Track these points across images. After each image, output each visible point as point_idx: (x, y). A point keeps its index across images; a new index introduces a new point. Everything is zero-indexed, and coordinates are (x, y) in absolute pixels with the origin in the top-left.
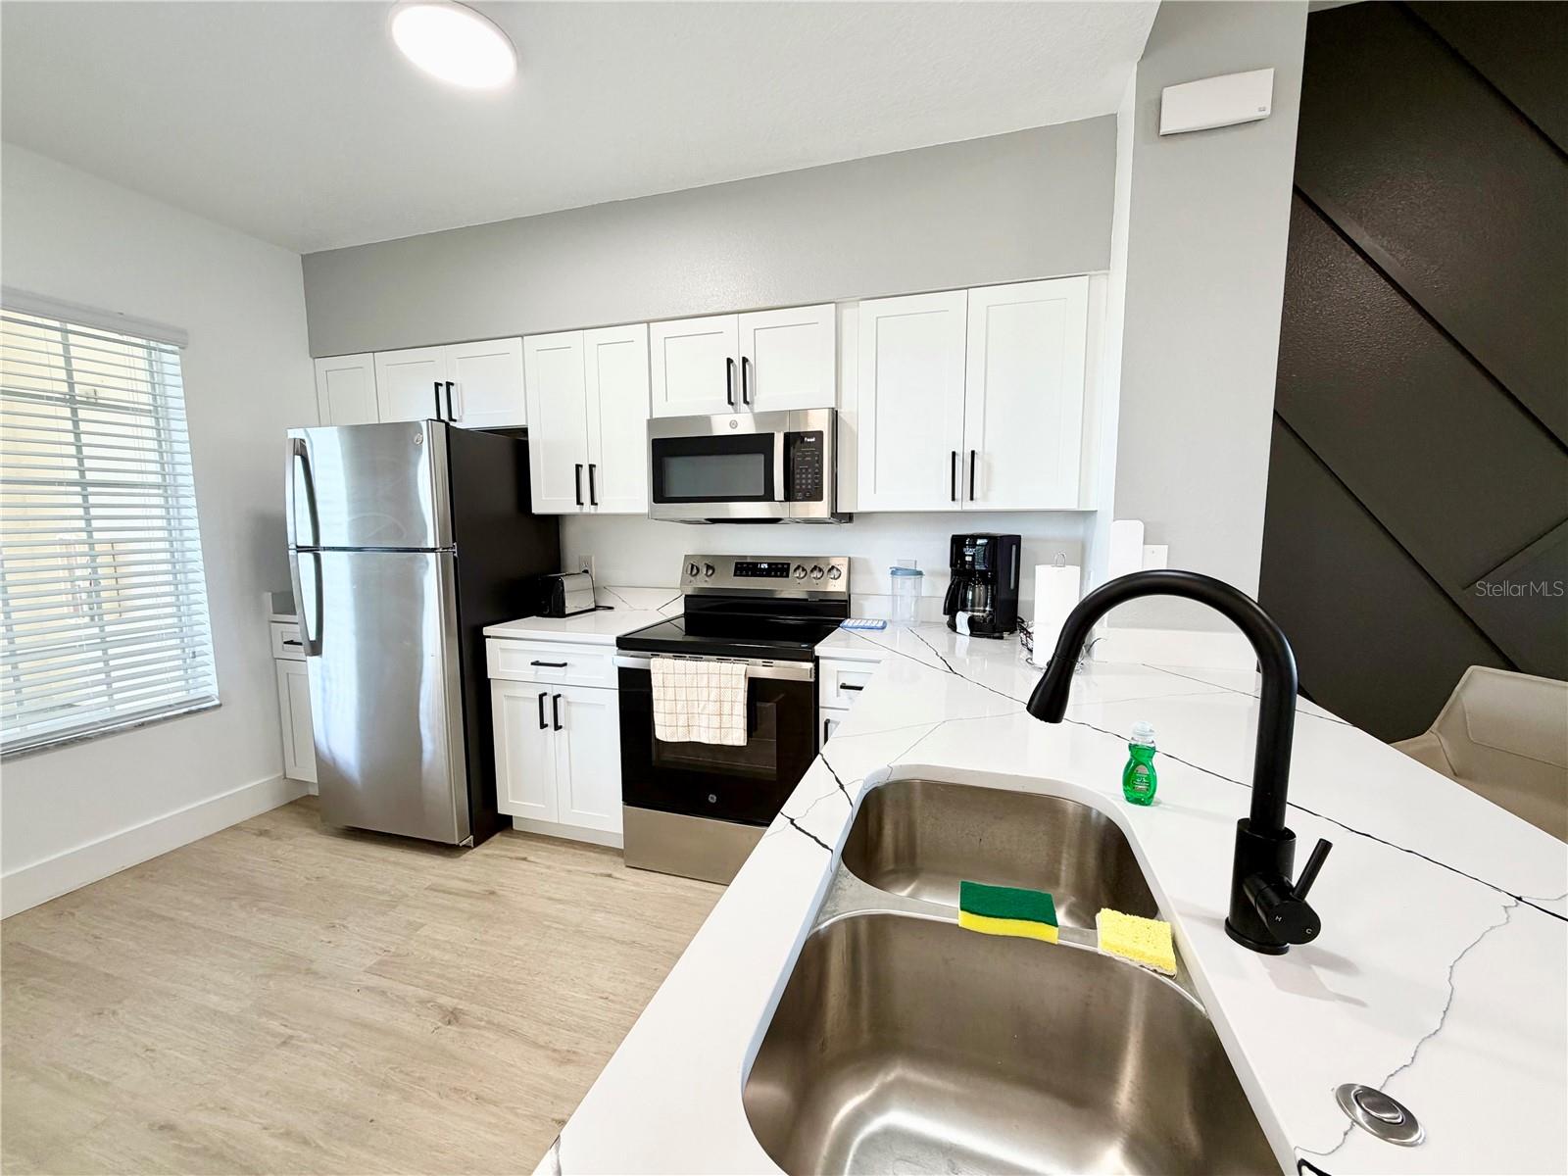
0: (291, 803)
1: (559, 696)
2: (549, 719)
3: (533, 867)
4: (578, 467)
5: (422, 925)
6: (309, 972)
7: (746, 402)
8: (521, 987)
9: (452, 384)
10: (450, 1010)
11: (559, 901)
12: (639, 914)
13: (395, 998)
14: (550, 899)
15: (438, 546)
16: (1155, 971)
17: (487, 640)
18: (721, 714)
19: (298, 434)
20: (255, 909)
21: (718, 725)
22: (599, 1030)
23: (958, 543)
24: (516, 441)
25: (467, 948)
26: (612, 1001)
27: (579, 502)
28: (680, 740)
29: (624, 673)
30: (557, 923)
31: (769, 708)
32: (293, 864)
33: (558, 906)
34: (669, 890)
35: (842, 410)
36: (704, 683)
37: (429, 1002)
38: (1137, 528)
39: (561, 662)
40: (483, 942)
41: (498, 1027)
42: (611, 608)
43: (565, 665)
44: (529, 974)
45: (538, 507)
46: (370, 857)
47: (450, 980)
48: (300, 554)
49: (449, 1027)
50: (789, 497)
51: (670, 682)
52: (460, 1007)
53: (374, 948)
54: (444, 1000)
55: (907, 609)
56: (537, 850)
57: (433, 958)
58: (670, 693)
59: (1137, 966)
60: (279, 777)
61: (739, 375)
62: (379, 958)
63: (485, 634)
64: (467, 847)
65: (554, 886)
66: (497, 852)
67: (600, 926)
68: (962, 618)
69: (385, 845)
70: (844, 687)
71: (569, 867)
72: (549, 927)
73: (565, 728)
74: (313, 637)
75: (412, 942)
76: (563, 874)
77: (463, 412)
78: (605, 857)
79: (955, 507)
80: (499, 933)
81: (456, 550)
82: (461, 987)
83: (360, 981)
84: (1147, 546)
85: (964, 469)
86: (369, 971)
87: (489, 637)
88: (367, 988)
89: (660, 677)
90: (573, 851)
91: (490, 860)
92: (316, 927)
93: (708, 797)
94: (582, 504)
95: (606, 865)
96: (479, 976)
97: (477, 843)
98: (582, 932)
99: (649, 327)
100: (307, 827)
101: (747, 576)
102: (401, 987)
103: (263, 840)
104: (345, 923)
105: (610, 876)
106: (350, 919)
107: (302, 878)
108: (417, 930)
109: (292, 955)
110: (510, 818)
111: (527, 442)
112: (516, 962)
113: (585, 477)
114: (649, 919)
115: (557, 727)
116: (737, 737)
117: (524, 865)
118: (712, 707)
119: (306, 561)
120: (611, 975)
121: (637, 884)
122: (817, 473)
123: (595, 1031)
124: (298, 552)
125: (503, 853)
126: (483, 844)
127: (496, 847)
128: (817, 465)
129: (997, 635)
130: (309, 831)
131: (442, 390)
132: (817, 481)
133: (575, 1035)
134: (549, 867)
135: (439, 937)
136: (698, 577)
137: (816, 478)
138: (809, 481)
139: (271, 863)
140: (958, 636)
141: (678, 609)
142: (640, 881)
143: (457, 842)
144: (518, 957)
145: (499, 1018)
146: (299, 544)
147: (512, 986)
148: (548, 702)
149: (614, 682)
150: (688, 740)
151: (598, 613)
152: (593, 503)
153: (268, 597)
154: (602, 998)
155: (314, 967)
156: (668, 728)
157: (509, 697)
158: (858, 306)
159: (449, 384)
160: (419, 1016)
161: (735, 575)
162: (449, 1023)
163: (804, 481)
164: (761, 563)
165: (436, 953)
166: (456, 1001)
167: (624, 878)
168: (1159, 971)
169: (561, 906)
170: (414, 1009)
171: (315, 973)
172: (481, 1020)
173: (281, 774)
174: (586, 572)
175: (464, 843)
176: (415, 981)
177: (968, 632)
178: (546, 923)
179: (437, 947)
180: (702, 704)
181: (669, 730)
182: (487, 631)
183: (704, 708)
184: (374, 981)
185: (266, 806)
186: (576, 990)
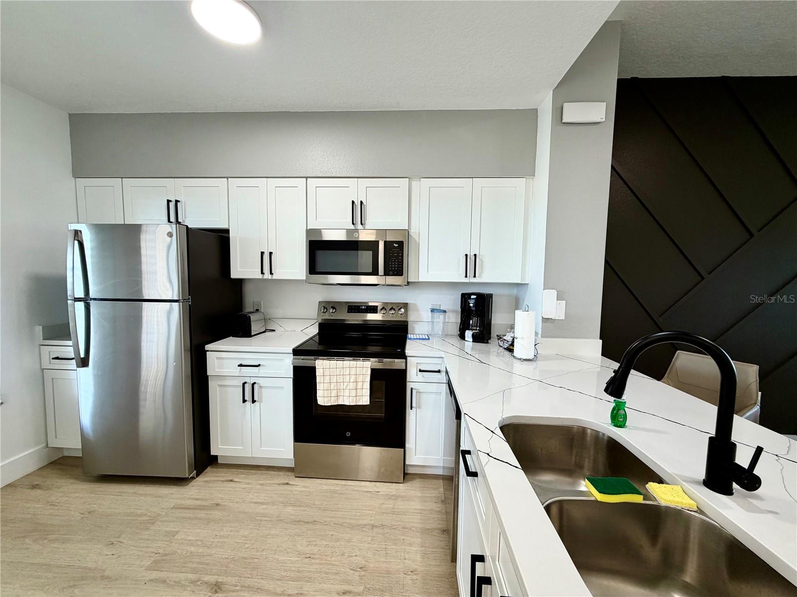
0: (51, 463)
1: (255, 383)
2: (248, 396)
3: (238, 485)
4: (262, 253)
5: (177, 532)
6: (103, 577)
7: (362, 224)
8: (256, 560)
9: (179, 201)
10: (215, 583)
11: (263, 504)
12: (312, 504)
13: (173, 583)
14: (256, 503)
15: (181, 299)
16: (688, 510)
17: (207, 352)
18: (356, 389)
19: (74, 227)
20: (46, 541)
21: (354, 395)
22: (311, 578)
23: (465, 297)
24: (221, 238)
25: (212, 542)
26: (313, 558)
27: (262, 273)
28: (332, 404)
29: (296, 369)
30: (265, 517)
31: (382, 384)
32: (67, 505)
33: (262, 507)
34: (325, 487)
35: (411, 231)
36: (347, 372)
37: (198, 581)
38: (554, 293)
39: (257, 364)
40: (222, 537)
41: (249, 588)
42: (274, 330)
43: (259, 365)
44: (258, 551)
45: (234, 274)
46: (123, 492)
47: (207, 564)
48: (76, 303)
49: (216, 595)
50: (386, 274)
51: (327, 372)
52: (220, 580)
53: (147, 553)
54: (207, 578)
55: (439, 329)
56: (237, 474)
57: (191, 552)
58: (327, 379)
59: (680, 508)
60: (43, 447)
61: (358, 210)
62: (153, 559)
63: (206, 349)
64: (193, 478)
65: (255, 494)
66: (212, 479)
67: (292, 515)
68: (469, 334)
69: (132, 484)
70: (420, 371)
71: (261, 482)
72: (261, 520)
73: (258, 402)
74: (82, 355)
75: (173, 544)
76: (258, 487)
77: (185, 218)
78: (281, 473)
79: (467, 280)
80: (231, 529)
81: (190, 300)
82: (216, 568)
83: (143, 576)
84: (558, 301)
85: (471, 263)
86: (148, 569)
87: (208, 351)
88: (151, 580)
89: (321, 371)
90: (261, 472)
91: (210, 485)
92: (100, 546)
93: (346, 434)
94: (264, 274)
95: (283, 477)
96: (226, 558)
97: (198, 475)
98: (281, 520)
99: (307, 180)
100: (70, 478)
101: (355, 312)
102: (175, 575)
103: (38, 492)
104: (120, 539)
105: (287, 484)
106: (123, 536)
107: (77, 514)
108: (174, 536)
109: (85, 568)
110: (216, 457)
111: (229, 237)
112: (247, 546)
113: (266, 259)
114: (318, 506)
115: (254, 401)
116: (365, 400)
117: (232, 484)
118: (352, 386)
119: (80, 307)
120: (308, 543)
121: (305, 487)
122: (400, 262)
123: (309, 578)
124: (75, 301)
125: (217, 479)
126: (201, 475)
127: (210, 475)
128: (400, 258)
129: (486, 341)
130: (71, 481)
131: (172, 205)
132: (400, 266)
133: (299, 583)
134: (249, 484)
135: (190, 538)
136: (327, 313)
137: (400, 264)
138: (396, 266)
139: (49, 507)
140: (466, 342)
141: (314, 330)
142: (307, 485)
143: (187, 476)
144: (248, 542)
145: (249, 582)
146: (75, 297)
147: (250, 561)
148: (248, 388)
149: (290, 373)
150: (337, 404)
151: (267, 334)
152: (271, 273)
153: (39, 330)
154: (306, 558)
155: (107, 573)
156: (324, 398)
157: (220, 386)
158: (420, 180)
159: (177, 201)
160: (193, 592)
161: (348, 312)
162: (216, 592)
163: (393, 266)
164: (362, 306)
165: (192, 549)
166: (216, 577)
167: (296, 484)
168: (690, 509)
169: (265, 506)
170: (189, 588)
171: (109, 578)
172: (236, 586)
173: (44, 445)
174: (257, 310)
175: (191, 475)
176: (183, 570)
177: (471, 340)
178: (258, 518)
179: (192, 545)
180: (346, 384)
181: (326, 399)
182: (208, 347)
183: (347, 386)
184: (155, 575)
185: (32, 467)
186: (290, 555)
